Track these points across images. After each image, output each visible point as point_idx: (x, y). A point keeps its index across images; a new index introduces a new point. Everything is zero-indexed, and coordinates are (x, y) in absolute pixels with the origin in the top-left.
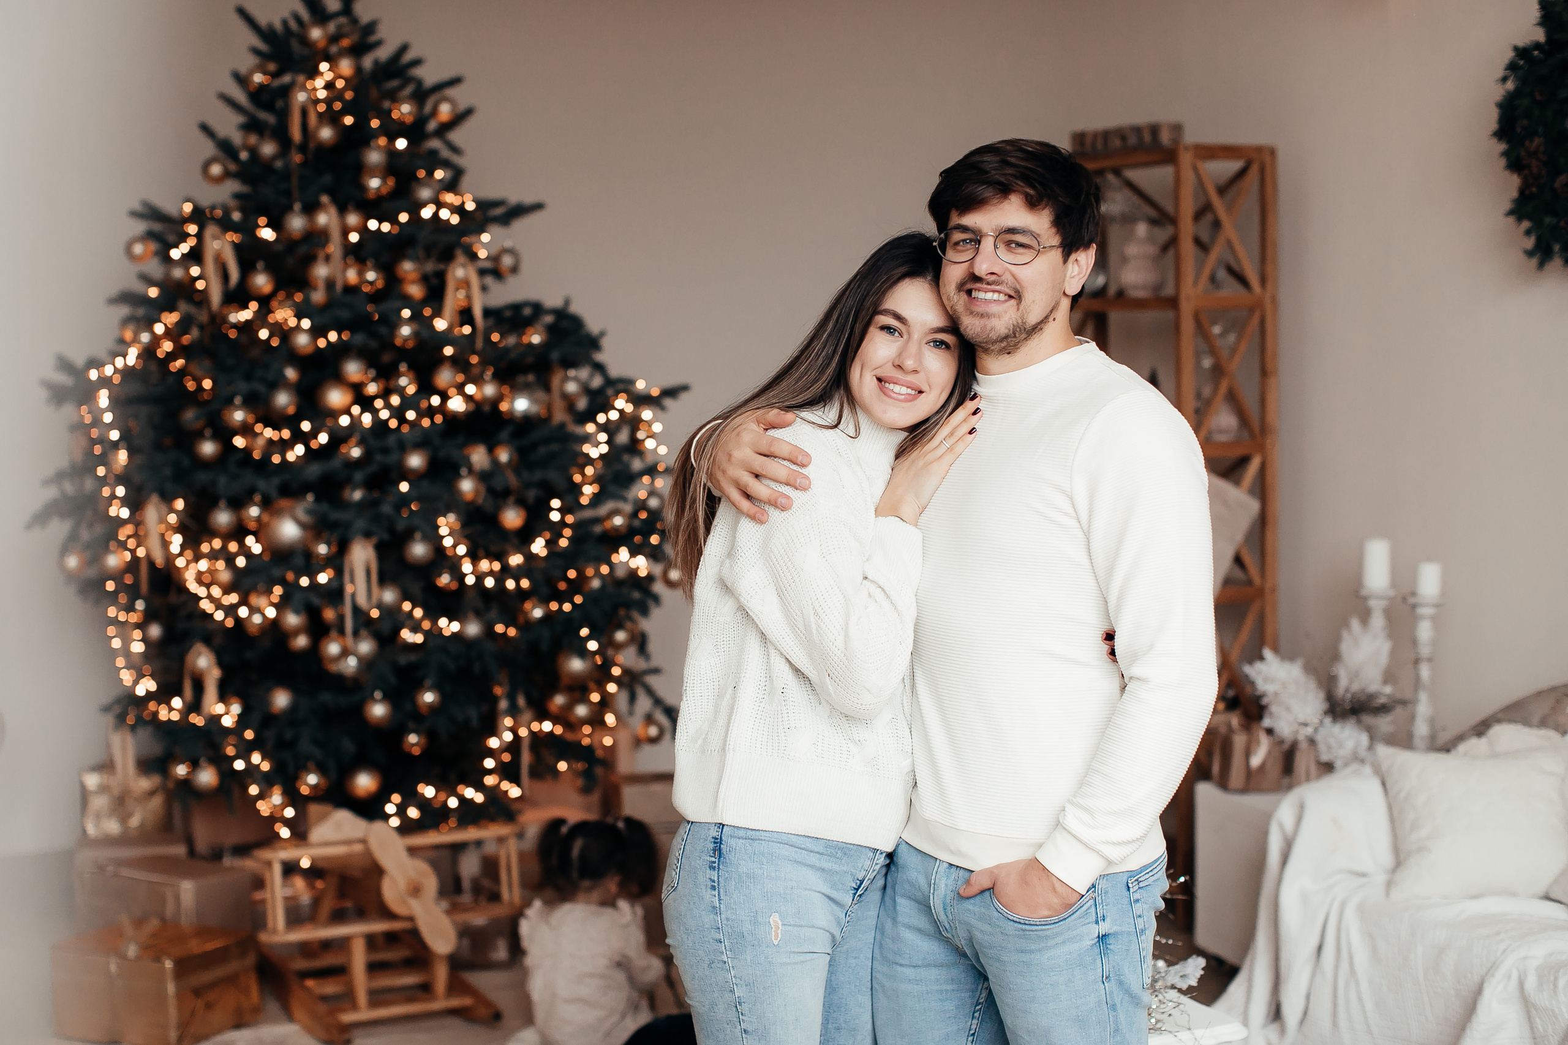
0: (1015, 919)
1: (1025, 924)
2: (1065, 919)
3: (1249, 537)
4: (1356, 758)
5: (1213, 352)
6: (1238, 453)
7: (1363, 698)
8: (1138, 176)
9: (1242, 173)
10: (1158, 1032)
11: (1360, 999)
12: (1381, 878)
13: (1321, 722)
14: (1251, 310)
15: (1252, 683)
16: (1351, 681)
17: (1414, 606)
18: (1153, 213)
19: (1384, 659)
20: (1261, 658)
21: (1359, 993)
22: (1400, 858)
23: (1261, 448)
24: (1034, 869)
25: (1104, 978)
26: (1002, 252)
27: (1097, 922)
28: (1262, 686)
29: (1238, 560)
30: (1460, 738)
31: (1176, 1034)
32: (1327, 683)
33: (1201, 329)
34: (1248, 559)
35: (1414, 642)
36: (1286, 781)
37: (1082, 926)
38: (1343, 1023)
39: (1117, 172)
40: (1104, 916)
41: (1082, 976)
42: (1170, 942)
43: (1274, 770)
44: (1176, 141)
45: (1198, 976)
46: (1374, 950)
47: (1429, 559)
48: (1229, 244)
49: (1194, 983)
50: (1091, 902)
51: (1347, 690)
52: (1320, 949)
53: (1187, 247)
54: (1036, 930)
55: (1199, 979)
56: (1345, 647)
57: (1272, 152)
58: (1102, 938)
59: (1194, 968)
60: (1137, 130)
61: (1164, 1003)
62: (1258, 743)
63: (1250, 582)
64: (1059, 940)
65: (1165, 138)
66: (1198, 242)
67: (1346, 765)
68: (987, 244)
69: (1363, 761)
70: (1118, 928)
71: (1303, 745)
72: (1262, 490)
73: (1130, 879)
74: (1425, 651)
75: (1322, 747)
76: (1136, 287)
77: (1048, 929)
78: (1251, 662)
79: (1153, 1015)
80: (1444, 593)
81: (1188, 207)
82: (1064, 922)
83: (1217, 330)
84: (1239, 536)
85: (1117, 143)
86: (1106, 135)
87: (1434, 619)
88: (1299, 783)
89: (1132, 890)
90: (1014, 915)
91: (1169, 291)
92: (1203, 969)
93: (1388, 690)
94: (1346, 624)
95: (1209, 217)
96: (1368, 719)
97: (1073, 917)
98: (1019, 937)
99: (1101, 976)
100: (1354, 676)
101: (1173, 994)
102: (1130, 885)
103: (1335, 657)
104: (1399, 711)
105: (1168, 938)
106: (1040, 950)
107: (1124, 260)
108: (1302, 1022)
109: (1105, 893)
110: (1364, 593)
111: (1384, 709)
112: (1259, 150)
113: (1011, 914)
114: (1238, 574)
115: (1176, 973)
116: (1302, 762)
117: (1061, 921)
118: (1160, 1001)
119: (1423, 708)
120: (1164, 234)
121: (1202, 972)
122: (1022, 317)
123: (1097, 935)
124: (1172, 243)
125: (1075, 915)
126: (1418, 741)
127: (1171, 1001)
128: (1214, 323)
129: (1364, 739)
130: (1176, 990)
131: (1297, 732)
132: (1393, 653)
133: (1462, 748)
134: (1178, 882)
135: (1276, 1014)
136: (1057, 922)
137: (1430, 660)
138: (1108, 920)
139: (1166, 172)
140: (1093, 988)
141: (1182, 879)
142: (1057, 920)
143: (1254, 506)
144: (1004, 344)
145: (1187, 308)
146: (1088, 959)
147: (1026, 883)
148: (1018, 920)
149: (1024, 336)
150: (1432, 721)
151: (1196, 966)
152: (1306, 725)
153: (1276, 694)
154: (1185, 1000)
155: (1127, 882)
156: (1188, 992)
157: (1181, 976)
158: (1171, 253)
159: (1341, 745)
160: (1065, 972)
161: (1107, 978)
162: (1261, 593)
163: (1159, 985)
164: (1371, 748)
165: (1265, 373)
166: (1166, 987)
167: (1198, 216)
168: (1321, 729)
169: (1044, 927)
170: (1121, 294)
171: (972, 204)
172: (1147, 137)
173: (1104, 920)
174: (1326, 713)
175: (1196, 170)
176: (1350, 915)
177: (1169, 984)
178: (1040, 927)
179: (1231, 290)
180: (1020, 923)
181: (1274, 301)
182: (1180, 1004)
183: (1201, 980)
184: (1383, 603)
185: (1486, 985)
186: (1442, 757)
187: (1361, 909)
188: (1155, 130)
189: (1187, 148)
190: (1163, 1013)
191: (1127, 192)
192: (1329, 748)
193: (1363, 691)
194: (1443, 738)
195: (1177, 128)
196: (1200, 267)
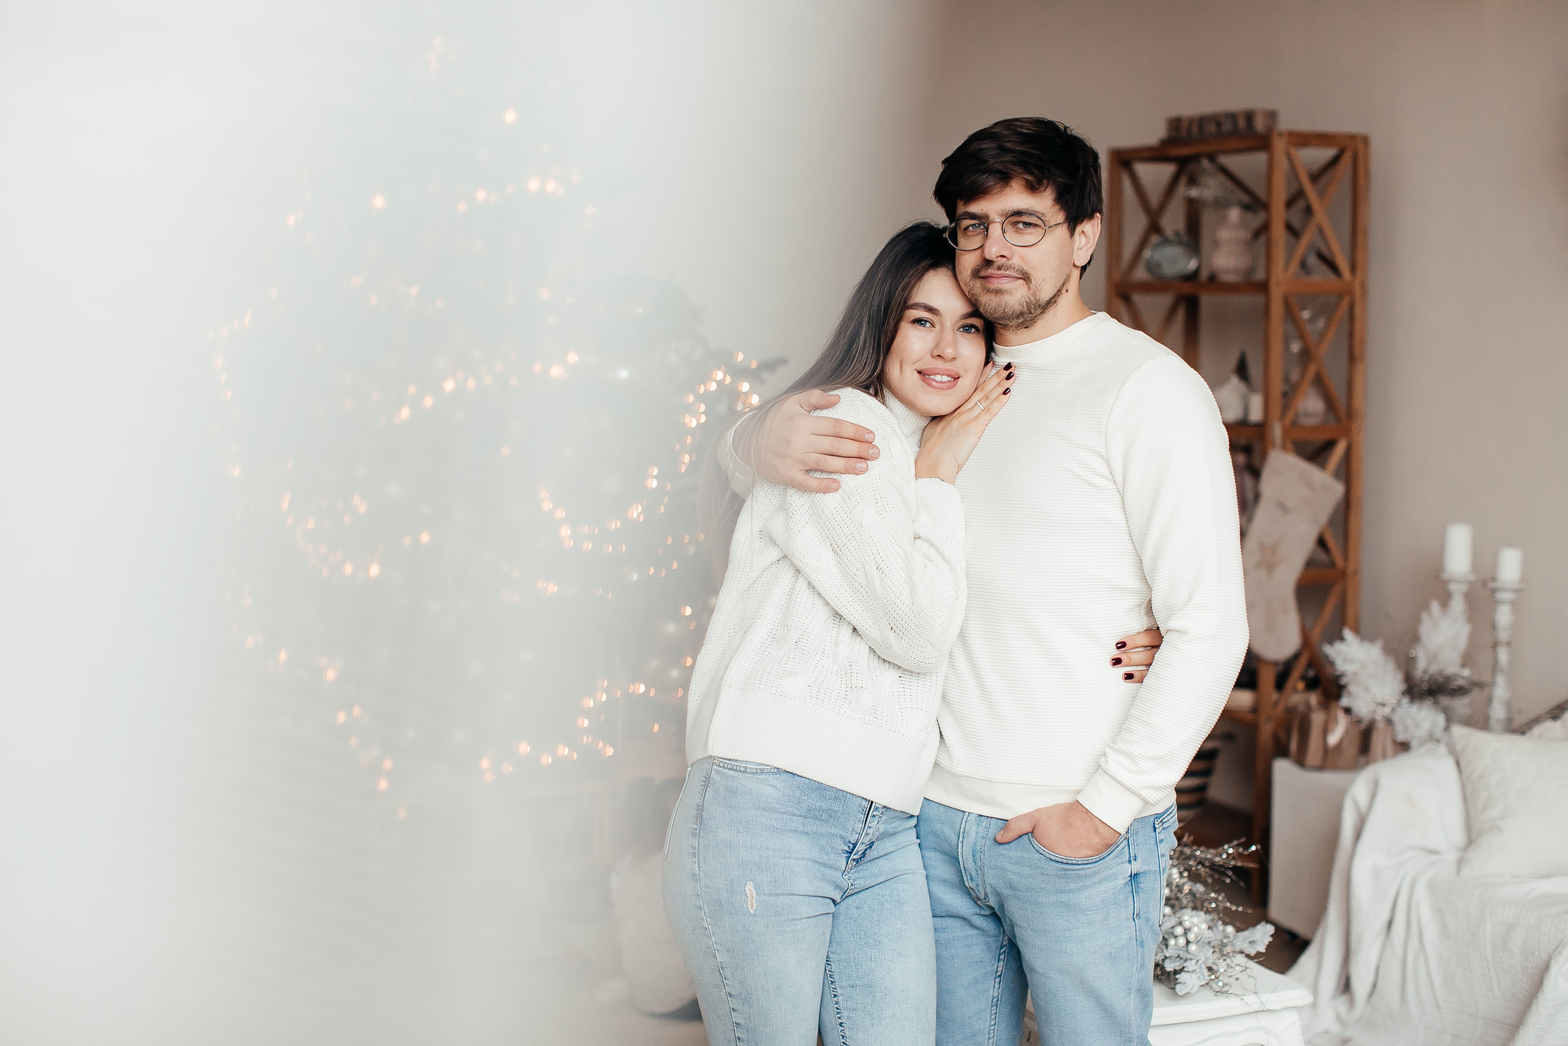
0: (1057, 859)
1: (1067, 863)
2: (1104, 858)
3: (1332, 521)
4: (1432, 738)
5: (1302, 337)
6: (1324, 436)
7: (1441, 680)
8: (1233, 162)
9: (1335, 161)
10: (1224, 995)
11: (1429, 973)
12: (1452, 856)
13: (1399, 702)
14: (1341, 296)
15: (1332, 664)
16: (1429, 664)
17: (1494, 591)
18: (1246, 199)
19: (1462, 643)
20: (1342, 639)
21: (1427, 967)
22: (1472, 836)
23: (1347, 432)
24: (1076, 810)
25: (1135, 915)
26: (1011, 235)
27: (1130, 862)
28: (1341, 666)
29: (1321, 542)
30: (1536, 721)
31: (1242, 997)
32: (1406, 665)
33: (1290, 315)
34: (1332, 542)
35: (1493, 626)
36: (1363, 760)
37: (1117, 865)
38: (1411, 996)
39: (1212, 158)
40: (1135, 856)
41: (1116, 914)
42: (1240, 909)
43: (1351, 749)
44: (1270, 130)
45: (1267, 943)
46: (1444, 926)
47: (1510, 545)
48: (1321, 231)
49: (1262, 949)
50: (1125, 842)
51: (1425, 672)
52: (1390, 924)
53: (1279, 232)
54: (1077, 870)
55: (1267, 946)
56: (1424, 629)
57: (1365, 140)
58: (1134, 877)
59: (1262, 935)
60: (1232, 116)
61: (1232, 967)
62: (1336, 720)
63: (1333, 564)
64: (1097, 879)
65: (1260, 125)
66: (1290, 228)
67: (1421, 744)
68: (995, 230)
69: (1438, 741)
70: (1147, 867)
71: (1380, 725)
72: (1347, 474)
73: (1156, 820)
74: (1503, 635)
75: (1399, 727)
76: (1227, 272)
77: (1089, 868)
78: (1331, 642)
79: (1221, 978)
80: (1523, 579)
81: (1280, 195)
82: (1103, 861)
83: (1306, 315)
84: (1323, 518)
85: (1212, 129)
86: (1202, 121)
87: (1513, 604)
88: (1375, 761)
89: (1157, 830)
90: (1057, 855)
91: (1260, 275)
92: (1272, 936)
93: (1466, 672)
94: (1426, 607)
95: (1301, 204)
96: (1445, 700)
97: (1110, 856)
98: (1058, 876)
99: (1132, 913)
100: (1433, 658)
101: (1240, 959)
102: (1157, 826)
103: (1415, 639)
104: (1476, 693)
105: (1238, 905)
106: (1079, 890)
107: (1216, 244)
108: (1371, 994)
109: (1136, 834)
110: (1445, 576)
111: (1461, 691)
112: (1353, 138)
113: (1054, 854)
114: (1322, 556)
115: (1245, 939)
116: (1379, 741)
117: (1101, 860)
118: (1228, 965)
119: (1501, 691)
120: (1256, 220)
121: (1271, 939)
122: (1034, 295)
123: (1129, 874)
124: (1264, 230)
125: (1112, 854)
126: (1493, 723)
127: (1238, 965)
128: (1303, 309)
129: (1441, 720)
130: (1244, 955)
131: (1374, 712)
132: (1473, 637)
133: (1537, 730)
134: (1250, 851)
135: (1346, 986)
136: (1098, 861)
137: (1508, 644)
138: (1139, 859)
139: (1259, 159)
140: (1125, 925)
141: (1253, 848)
142: (1098, 859)
143: (1339, 489)
144: (1021, 320)
145: (1277, 293)
146: (1121, 897)
147: (1069, 825)
148: (1060, 860)
149: (1039, 311)
150: (1508, 705)
151: (1265, 933)
152: (1383, 705)
153: (1355, 674)
154: (1254, 966)
155: (1154, 824)
156: (1258, 958)
157: (1250, 942)
158: (1262, 240)
159: (1417, 725)
160: (1101, 910)
161: (1137, 915)
162: (1343, 575)
163: (1228, 949)
164: (1447, 729)
165: (1352, 358)
166: (1234, 952)
167: (1290, 203)
168: (1398, 709)
169: (1085, 866)
170: (1213, 278)
171: (977, 192)
172: (1242, 124)
173: (1135, 859)
174: (1404, 693)
175: (1288, 155)
176: (1421, 890)
177: (1238, 949)
178: (1081, 867)
179: (1321, 276)
180: (1062, 863)
181: (1363, 286)
182: (1246, 968)
183: (1269, 947)
184: (1464, 588)
185: (1553, 962)
186: (1517, 739)
187: (1432, 886)
188: (1249, 116)
189: (1280, 135)
190: (1230, 976)
191: (1221, 178)
192: (1406, 728)
193: (1441, 673)
194: (1519, 720)
195: (1272, 115)
196: (1290, 253)
